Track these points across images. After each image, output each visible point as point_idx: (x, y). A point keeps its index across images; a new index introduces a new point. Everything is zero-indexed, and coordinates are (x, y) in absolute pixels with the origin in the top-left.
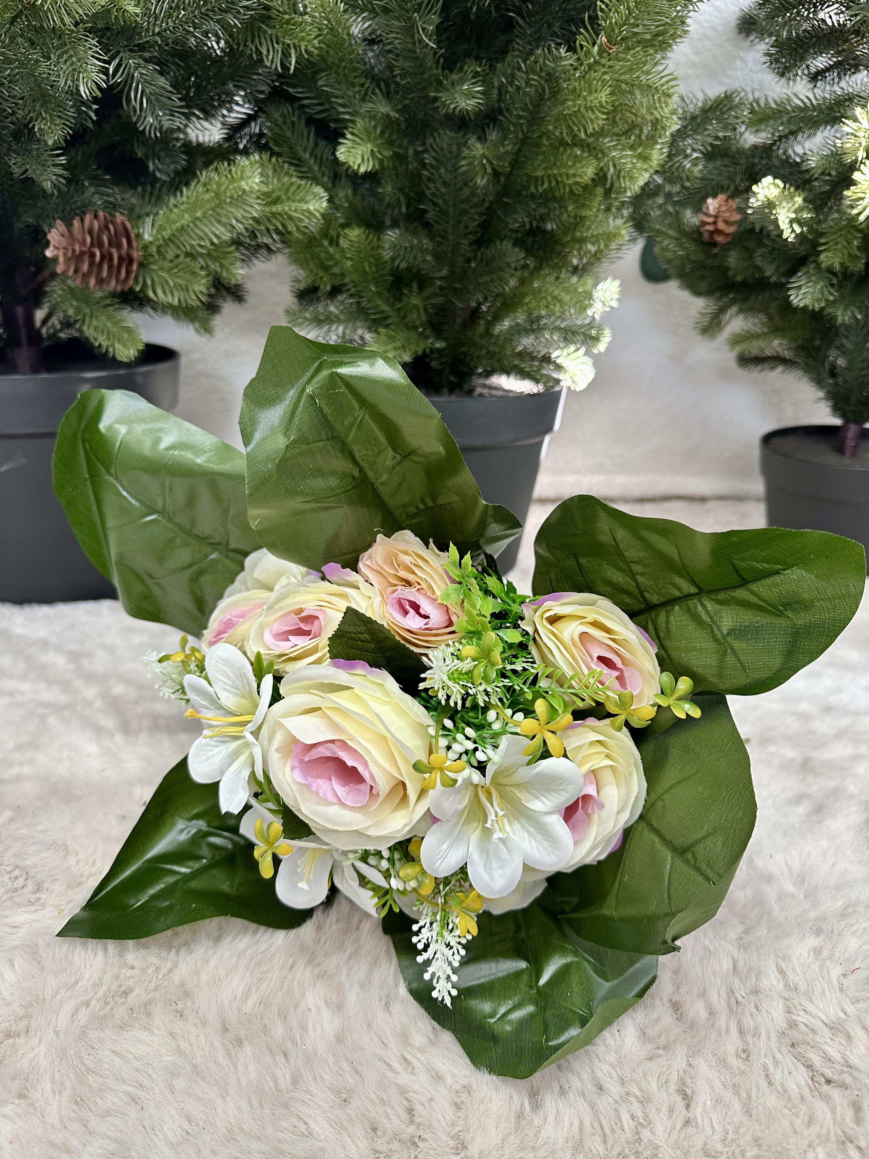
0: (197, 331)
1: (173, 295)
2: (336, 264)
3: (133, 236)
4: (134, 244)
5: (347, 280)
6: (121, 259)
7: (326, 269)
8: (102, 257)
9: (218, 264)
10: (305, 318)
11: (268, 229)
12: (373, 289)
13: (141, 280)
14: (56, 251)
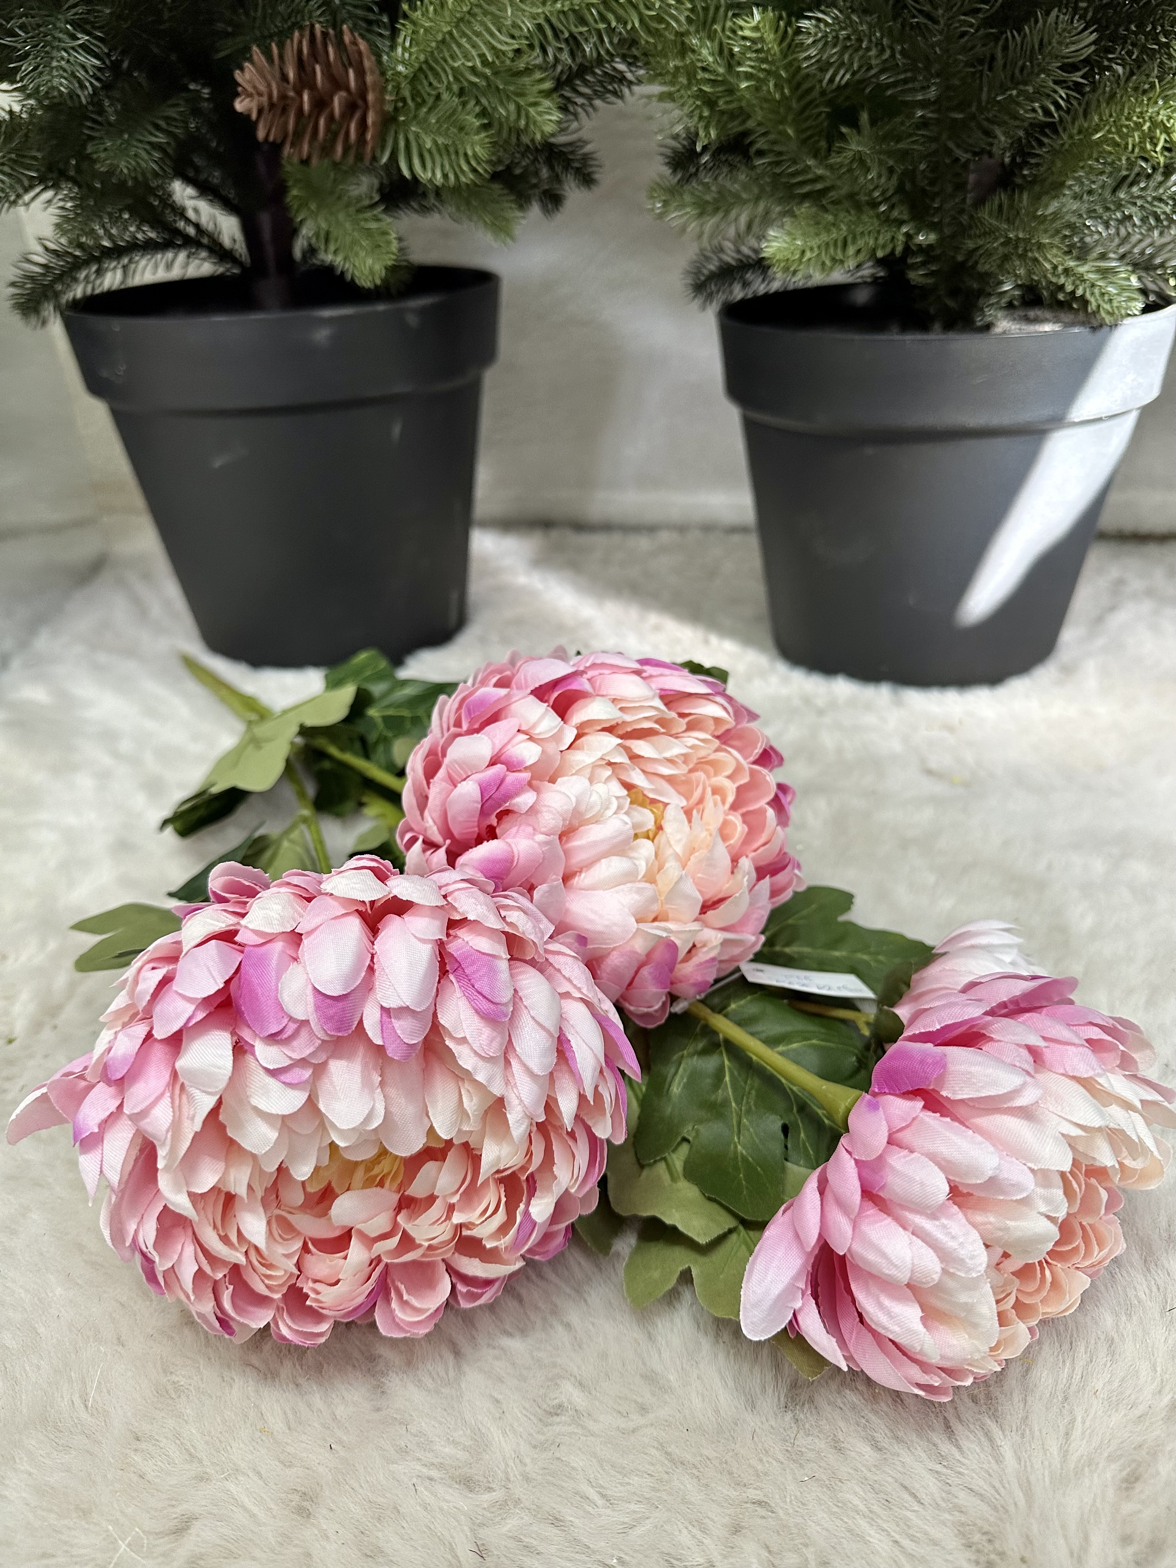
1: (434, 166)
3: (368, 65)
4: (370, 79)
6: (351, 107)
8: (316, 106)
12: (793, 134)
13: (388, 145)
14: (248, 100)
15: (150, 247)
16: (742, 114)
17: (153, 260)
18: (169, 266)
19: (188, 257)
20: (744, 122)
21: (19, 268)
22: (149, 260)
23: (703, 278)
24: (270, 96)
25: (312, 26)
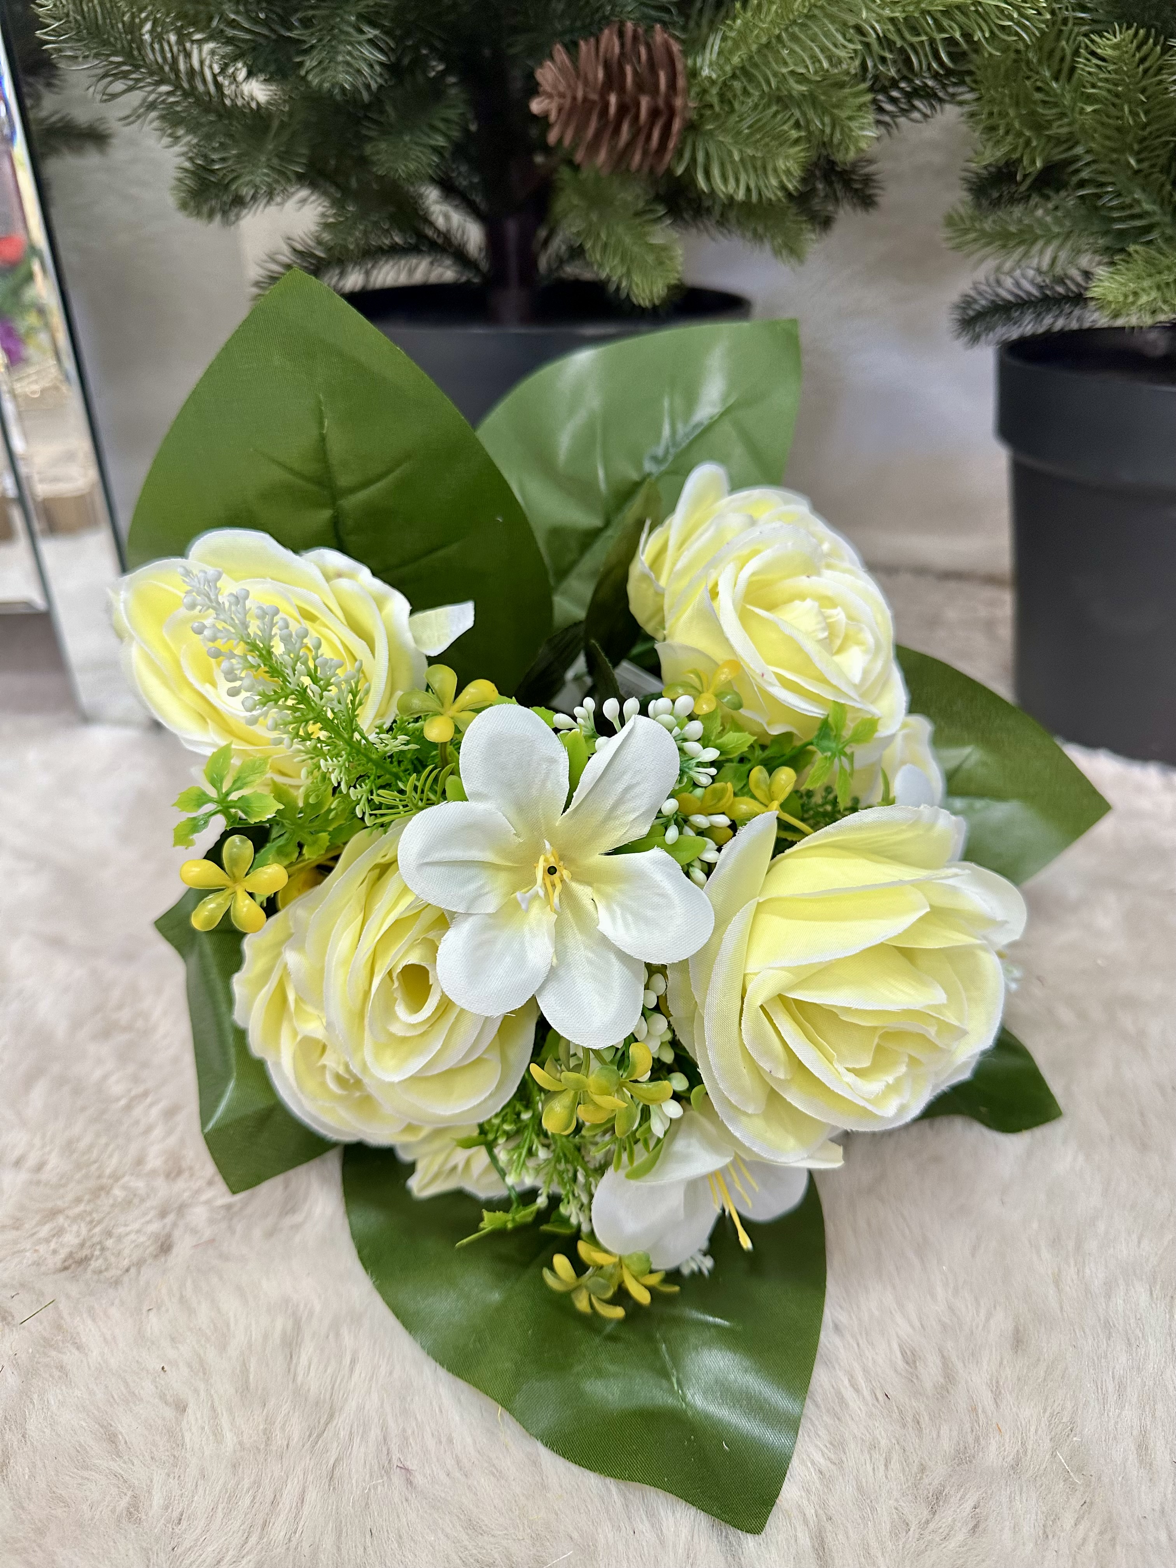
0: (777, 252)
1: (737, 181)
2: (1063, 115)
3: (679, 67)
4: (681, 82)
5: (1079, 150)
6: (654, 113)
7: (1039, 127)
8: (623, 109)
9: (827, 120)
10: (983, 233)
11: (932, 42)
12: (1133, 162)
13: (687, 155)
14: (547, 101)
15: (394, 251)
16: (1071, 141)
17: (396, 267)
18: (411, 272)
19: (432, 263)
20: (1070, 148)
21: (262, 267)
22: (393, 266)
23: (971, 313)
24: (574, 98)
25: (622, 24)
